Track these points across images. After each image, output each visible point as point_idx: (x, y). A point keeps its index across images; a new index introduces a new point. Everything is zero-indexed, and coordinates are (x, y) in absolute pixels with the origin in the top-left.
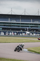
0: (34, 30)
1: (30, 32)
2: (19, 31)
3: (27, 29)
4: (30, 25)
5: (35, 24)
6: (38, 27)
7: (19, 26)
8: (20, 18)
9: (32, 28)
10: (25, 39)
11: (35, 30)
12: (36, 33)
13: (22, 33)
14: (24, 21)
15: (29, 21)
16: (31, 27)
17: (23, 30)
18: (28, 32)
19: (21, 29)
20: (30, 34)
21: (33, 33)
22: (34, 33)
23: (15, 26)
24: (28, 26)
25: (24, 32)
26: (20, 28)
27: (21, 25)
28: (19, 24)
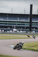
0: (20, 27)
1: (17, 29)
2: (7, 29)
3: (14, 27)
4: (17, 23)
5: (22, 22)
6: (24, 25)
7: (7, 24)
8: (7, 16)
9: (19, 26)
10: (12, 36)
11: (22, 27)
12: (23, 31)
13: (9, 30)
14: (12, 19)
15: (16, 19)
16: (18, 24)
17: (11, 27)
18: (15, 30)
19: (9, 27)
20: (17, 31)
21: (19, 31)
22: (21, 30)
23: (2, 24)
24: (15, 24)
25: (12, 29)
26: (8, 25)
27: (8, 23)
28: (7, 21)
